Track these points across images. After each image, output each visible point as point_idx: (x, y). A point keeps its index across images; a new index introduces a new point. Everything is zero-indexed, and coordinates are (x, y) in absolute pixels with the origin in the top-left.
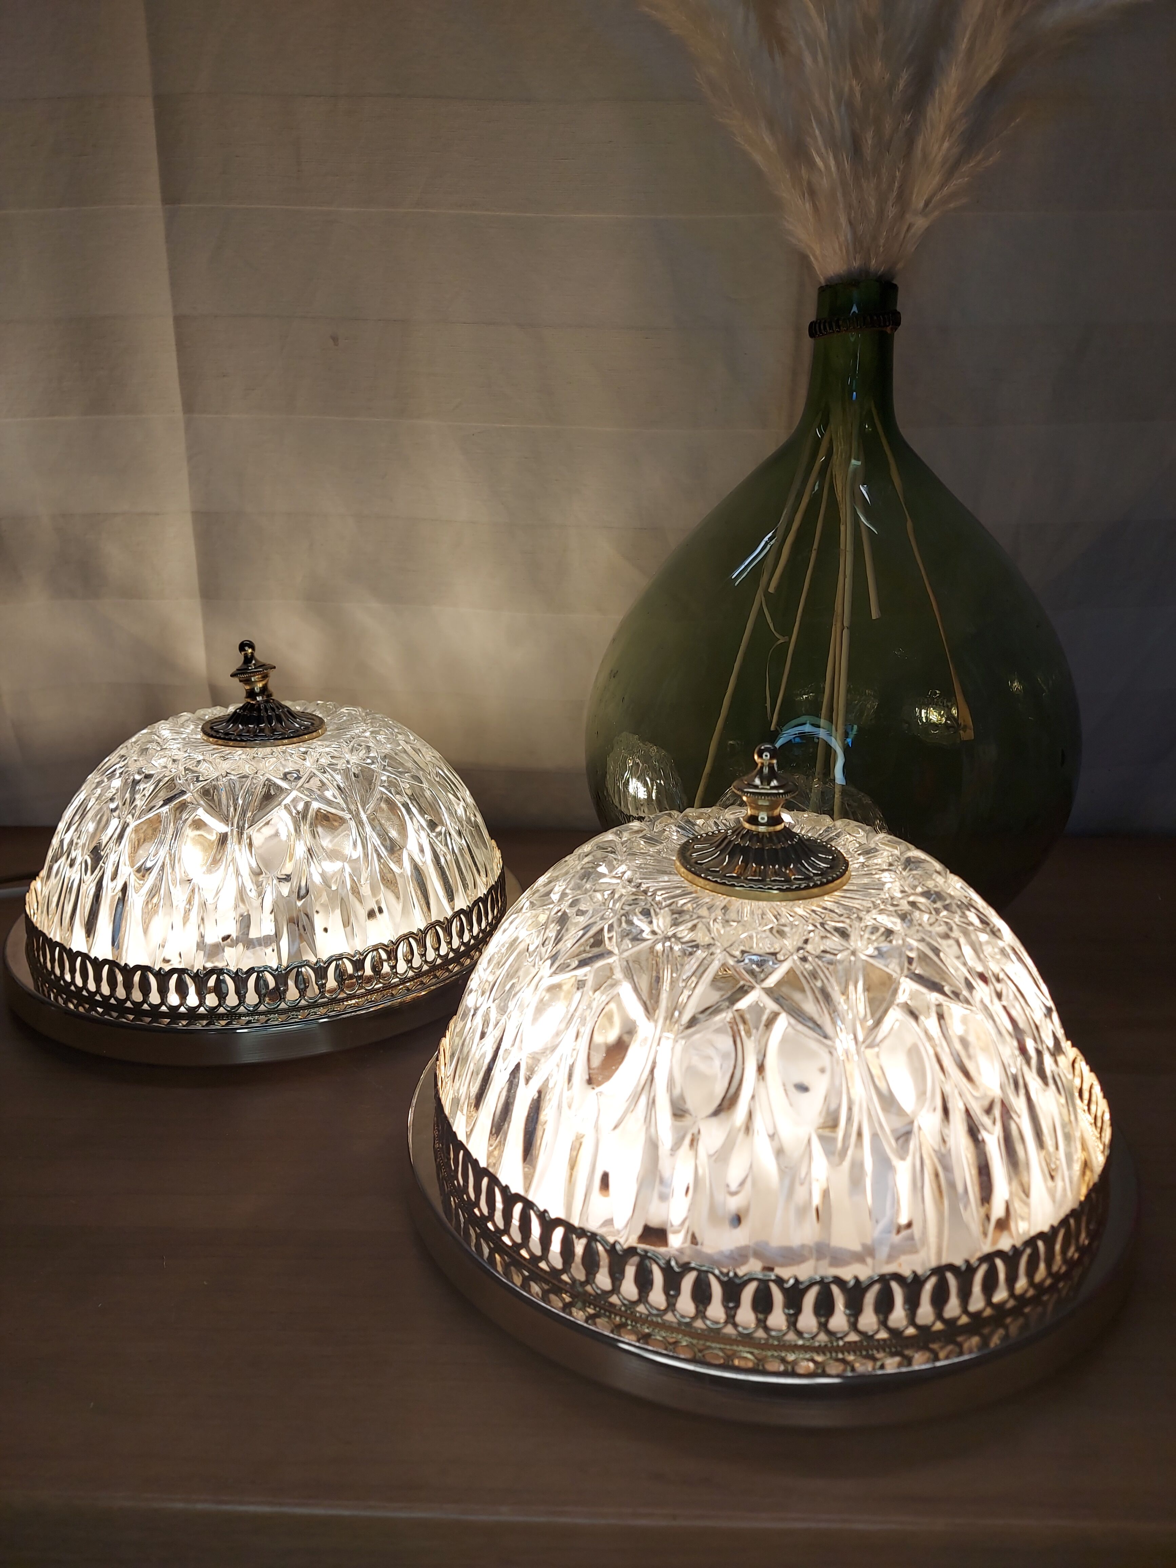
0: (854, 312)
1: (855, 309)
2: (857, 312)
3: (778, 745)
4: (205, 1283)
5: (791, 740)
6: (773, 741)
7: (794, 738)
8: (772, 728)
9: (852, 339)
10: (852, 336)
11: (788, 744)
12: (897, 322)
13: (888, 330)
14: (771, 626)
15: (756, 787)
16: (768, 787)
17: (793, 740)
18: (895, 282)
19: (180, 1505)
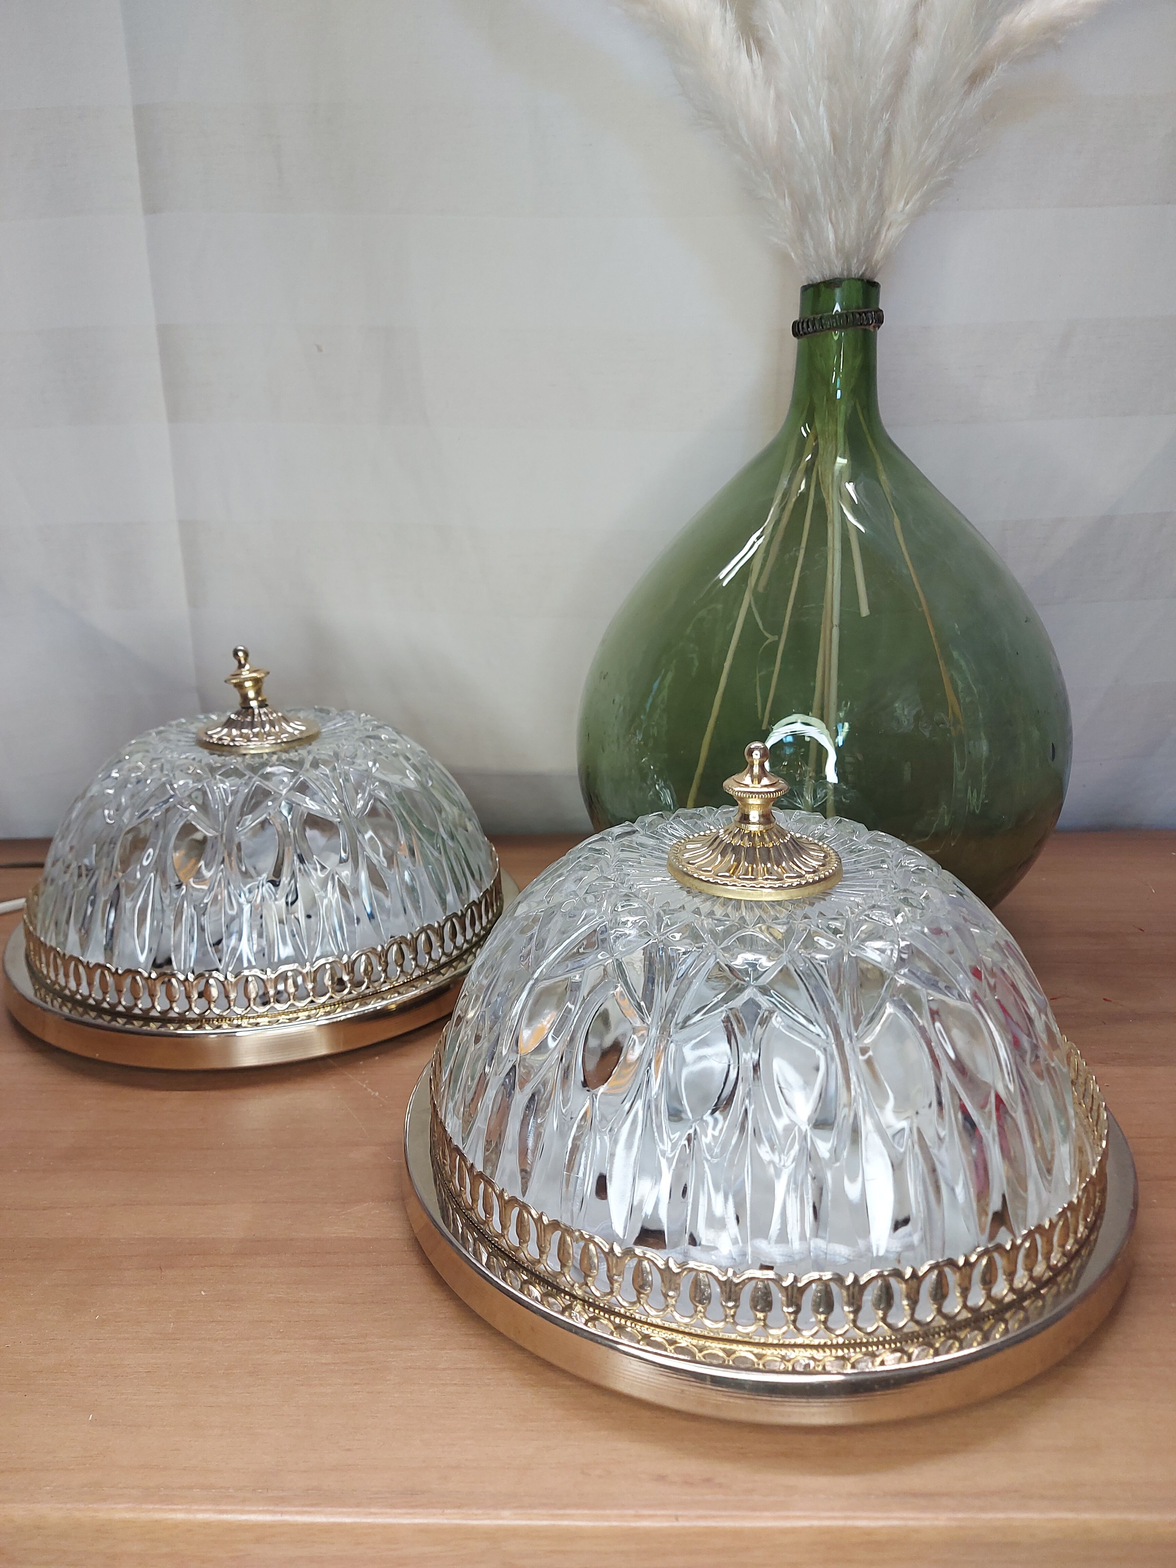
0: (837, 311)
1: (837, 308)
2: (840, 310)
3: (769, 744)
4: (203, 1293)
5: (782, 740)
6: (763, 741)
7: (786, 737)
8: (764, 728)
9: (836, 338)
10: (836, 335)
11: (780, 744)
12: (880, 320)
13: (871, 328)
14: (760, 624)
15: (747, 786)
16: (759, 786)
17: (784, 739)
18: (876, 280)
19: (180, 1516)
